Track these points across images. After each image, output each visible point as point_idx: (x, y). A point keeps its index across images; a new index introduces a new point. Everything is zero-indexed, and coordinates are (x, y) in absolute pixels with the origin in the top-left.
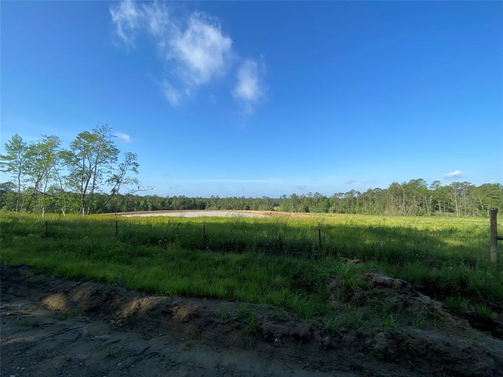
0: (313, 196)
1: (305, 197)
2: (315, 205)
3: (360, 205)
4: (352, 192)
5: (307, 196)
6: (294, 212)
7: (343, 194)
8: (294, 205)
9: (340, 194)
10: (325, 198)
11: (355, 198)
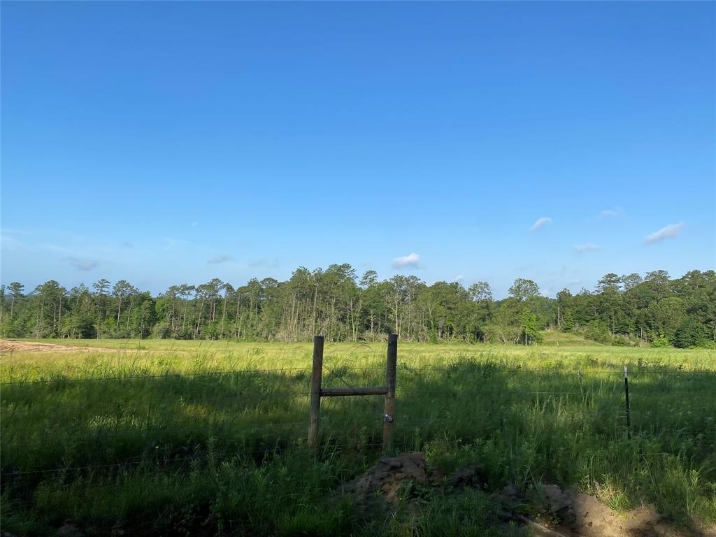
0: (111, 290)
1: (86, 293)
2: (116, 317)
3: (231, 316)
4: (212, 286)
5: (92, 290)
6: (44, 337)
7: (192, 288)
8: (46, 316)
9: (185, 289)
10: (144, 298)
11: (219, 301)
